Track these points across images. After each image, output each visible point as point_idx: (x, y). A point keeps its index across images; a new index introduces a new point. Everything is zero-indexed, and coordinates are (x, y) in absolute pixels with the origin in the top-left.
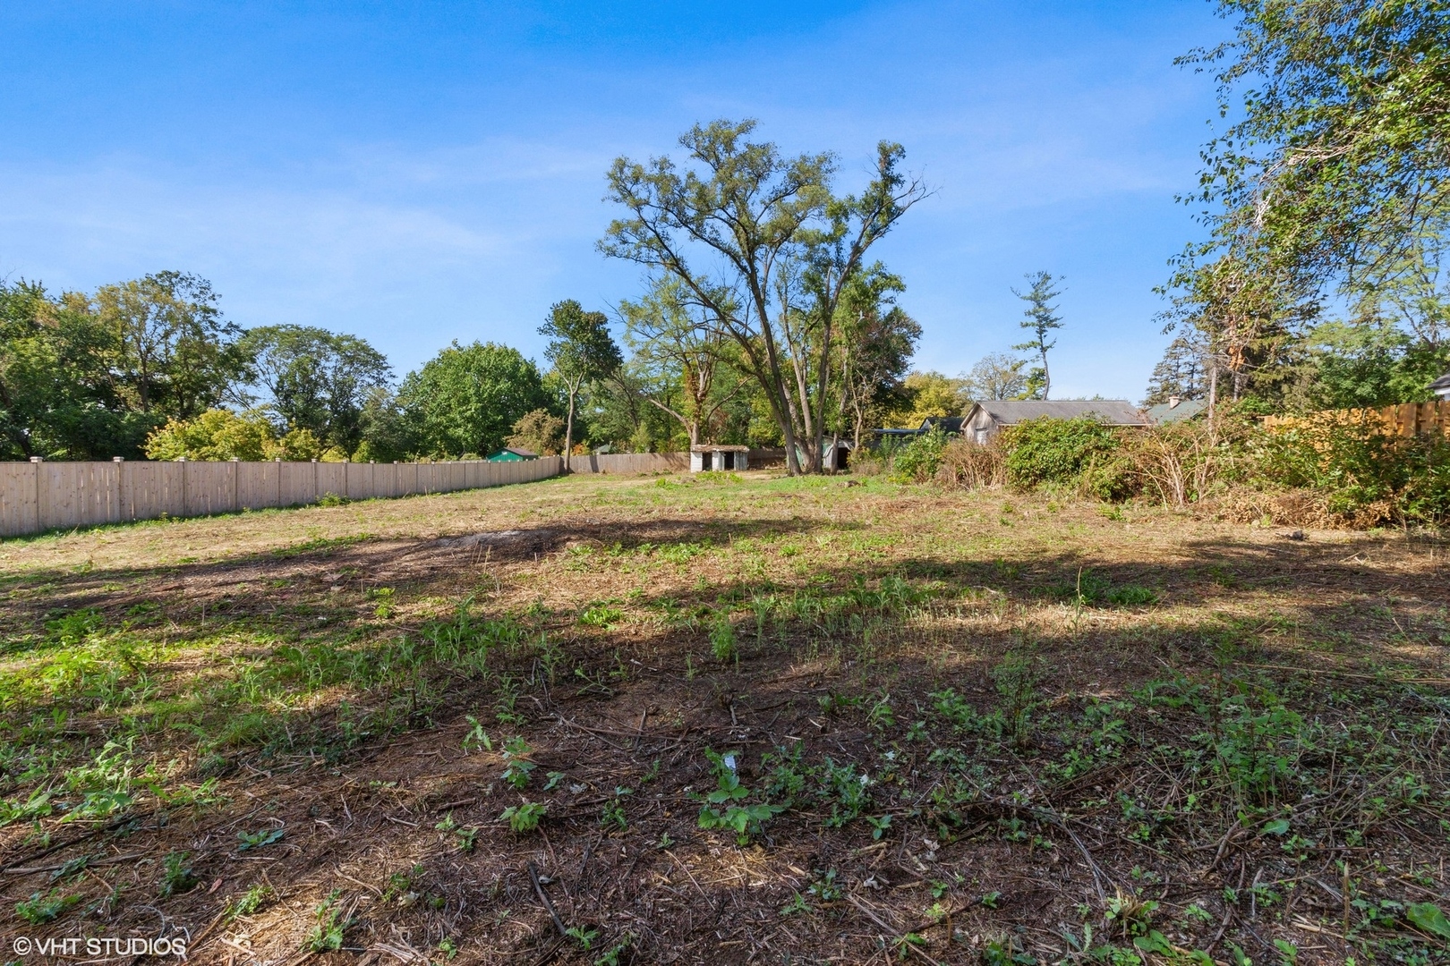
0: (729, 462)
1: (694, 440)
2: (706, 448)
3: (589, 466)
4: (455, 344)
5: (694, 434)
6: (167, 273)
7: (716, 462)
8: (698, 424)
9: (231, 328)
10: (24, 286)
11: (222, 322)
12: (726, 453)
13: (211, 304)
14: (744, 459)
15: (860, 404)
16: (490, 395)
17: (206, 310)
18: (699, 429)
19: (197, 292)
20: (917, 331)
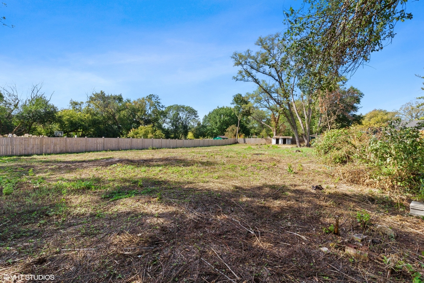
0: (284, 142)
1: (274, 134)
2: (278, 137)
3: (243, 141)
4: (218, 107)
5: (275, 133)
6: (150, 95)
7: (280, 141)
8: (276, 129)
9: (163, 107)
10: (127, 100)
11: (161, 105)
12: (283, 139)
13: (159, 101)
14: (290, 141)
15: (330, 123)
16: (223, 121)
17: (158, 102)
18: (276, 131)
19: (156, 98)
20: (361, 95)
